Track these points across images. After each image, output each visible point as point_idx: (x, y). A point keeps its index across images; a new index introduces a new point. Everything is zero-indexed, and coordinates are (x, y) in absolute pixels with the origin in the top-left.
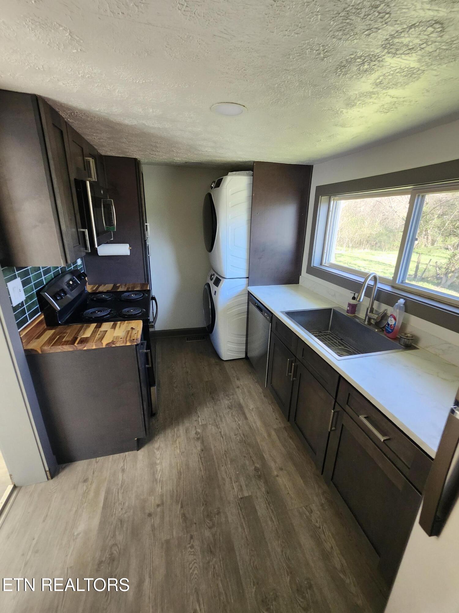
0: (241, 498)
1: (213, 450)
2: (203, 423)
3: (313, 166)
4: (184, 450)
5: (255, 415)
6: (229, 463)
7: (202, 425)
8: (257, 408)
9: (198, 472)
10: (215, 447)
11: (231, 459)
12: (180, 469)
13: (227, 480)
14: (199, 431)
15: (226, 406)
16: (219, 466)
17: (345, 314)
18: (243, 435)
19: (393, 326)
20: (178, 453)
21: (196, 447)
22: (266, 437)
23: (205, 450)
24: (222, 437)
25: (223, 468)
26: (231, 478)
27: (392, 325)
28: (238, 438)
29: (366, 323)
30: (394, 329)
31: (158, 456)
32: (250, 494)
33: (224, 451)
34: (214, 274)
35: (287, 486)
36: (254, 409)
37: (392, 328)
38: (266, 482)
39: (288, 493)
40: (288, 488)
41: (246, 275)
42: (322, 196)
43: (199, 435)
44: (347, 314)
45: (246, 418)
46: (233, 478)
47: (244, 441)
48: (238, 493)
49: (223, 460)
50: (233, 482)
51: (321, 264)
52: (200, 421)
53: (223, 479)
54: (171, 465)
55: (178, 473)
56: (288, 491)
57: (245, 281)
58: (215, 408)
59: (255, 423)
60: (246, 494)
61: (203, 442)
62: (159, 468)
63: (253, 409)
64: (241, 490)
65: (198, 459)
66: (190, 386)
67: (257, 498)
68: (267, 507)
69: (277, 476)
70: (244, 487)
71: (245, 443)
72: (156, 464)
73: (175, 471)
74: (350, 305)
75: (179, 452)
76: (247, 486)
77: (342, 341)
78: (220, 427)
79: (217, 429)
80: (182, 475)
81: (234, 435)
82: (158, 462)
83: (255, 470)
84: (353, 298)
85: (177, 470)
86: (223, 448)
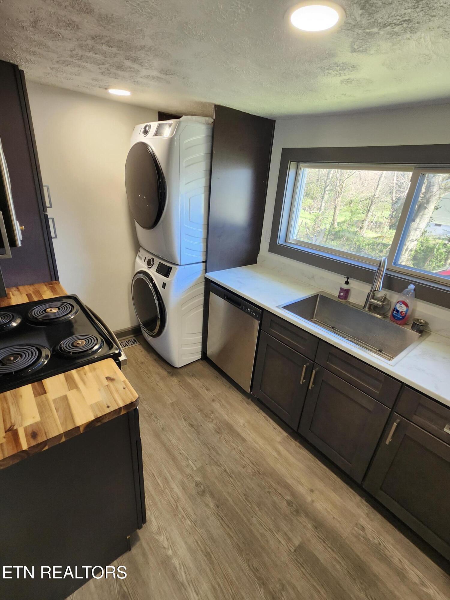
0: (295, 551)
1: (230, 499)
2: (198, 466)
3: (275, 121)
4: (194, 516)
5: (250, 432)
6: (257, 509)
7: (198, 469)
8: (248, 422)
9: (228, 541)
10: (229, 494)
11: (257, 503)
12: (206, 549)
13: (268, 534)
14: (198, 479)
15: (213, 431)
16: (249, 520)
17: (336, 300)
18: (253, 464)
19: (404, 312)
20: (189, 526)
21: (207, 505)
22: (276, 456)
23: (220, 504)
24: (230, 477)
25: (254, 520)
26: (270, 530)
27: (402, 312)
28: (249, 471)
29: (366, 309)
30: (405, 316)
31: (166, 544)
32: (301, 540)
33: (242, 495)
34: (153, 259)
35: (328, 510)
36: (246, 424)
37: (404, 315)
38: (307, 515)
39: (334, 518)
40: (331, 511)
41: (202, 259)
42: (291, 162)
43: (202, 487)
44: (340, 300)
45: (244, 440)
46: (272, 527)
47: (257, 471)
48: (289, 546)
49: (248, 508)
50: (276, 534)
51: (286, 241)
52: (191, 464)
53: (263, 535)
54: (190, 549)
55: (206, 556)
56: (332, 515)
57: (202, 266)
58: (201, 439)
59: (256, 442)
60: (297, 543)
61: (212, 495)
62: (176, 562)
63: (244, 425)
64: (289, 540)
65: (219, 523)
66: (153, 417)
67: (309, 541)
68: (325, 547)
69: (313, 501)
70: (290, 535)
71: (260, 474)
72: (168, 558)
73: (201, 556)
74: (342, 290)
75: (190, 523)
76: (291, 531)
77: (334, 329)
78: (221, 464)
79: (219, 468)
80: (213, 556)
81: (243, 469)
82: (170, 552)
83: (288, 506)
84: (346, 282)
85: (202, 551)
86: (239, 491)
